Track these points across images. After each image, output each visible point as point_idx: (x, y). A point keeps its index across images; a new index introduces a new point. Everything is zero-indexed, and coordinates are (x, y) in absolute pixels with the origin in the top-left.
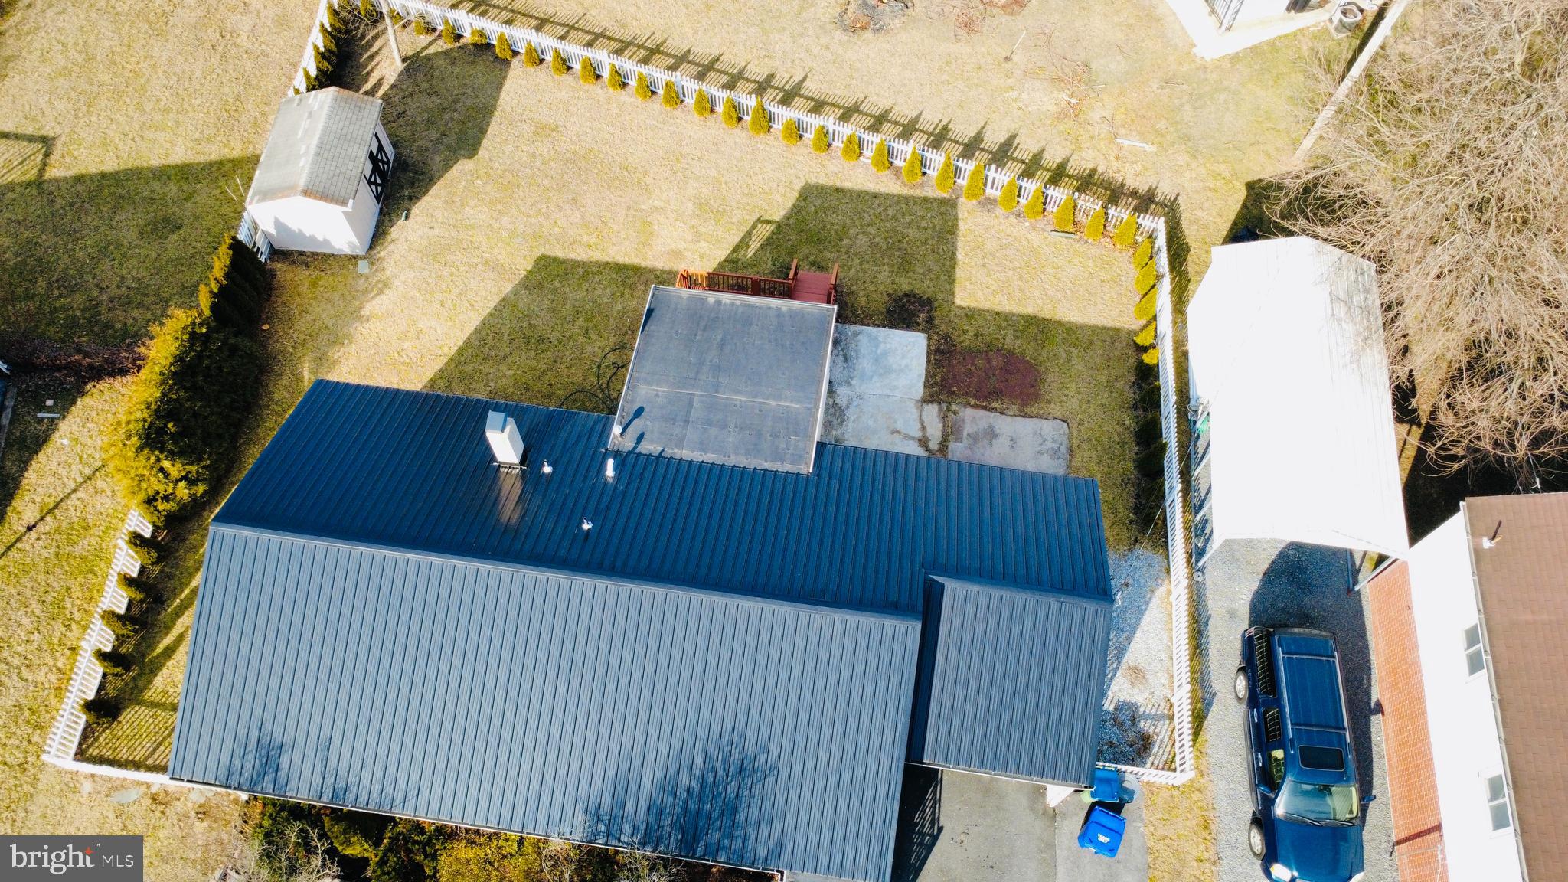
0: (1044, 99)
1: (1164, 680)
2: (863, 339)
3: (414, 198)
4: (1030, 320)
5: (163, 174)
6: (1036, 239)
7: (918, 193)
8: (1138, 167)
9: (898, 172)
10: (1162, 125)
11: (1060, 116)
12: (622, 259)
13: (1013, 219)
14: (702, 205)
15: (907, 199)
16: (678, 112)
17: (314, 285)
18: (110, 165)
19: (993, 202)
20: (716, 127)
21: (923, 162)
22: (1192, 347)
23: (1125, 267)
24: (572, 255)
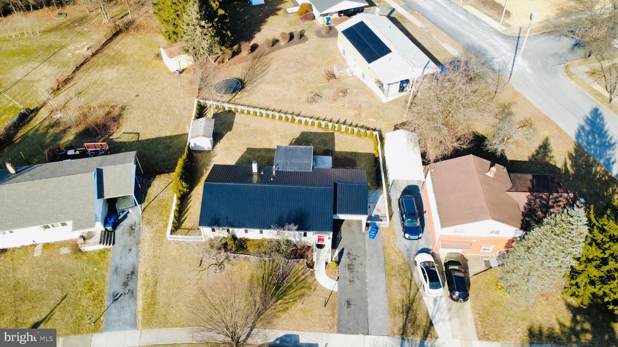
0: (352, 113)
1: (384, 211)
2: (319, 158)
3: (220, 139)
4: (353, 153)
5: (166, 138)
6: (353, 138)
7: (327, 132)
8: (373, 124)
9: (323, 128)
10: (377, 116)
11: (356, 116)
12: (266, 147)
13: (348, 135)
14: (282, 137)
15: (325, 133)
16: (274, 120)
17: (202, 156)
18: (154, 137)
19: (343, 132)
20: (283, 123)
21: (328, 125)
22: (385, 155)
23: (371, 142)
24: (256, 147)
